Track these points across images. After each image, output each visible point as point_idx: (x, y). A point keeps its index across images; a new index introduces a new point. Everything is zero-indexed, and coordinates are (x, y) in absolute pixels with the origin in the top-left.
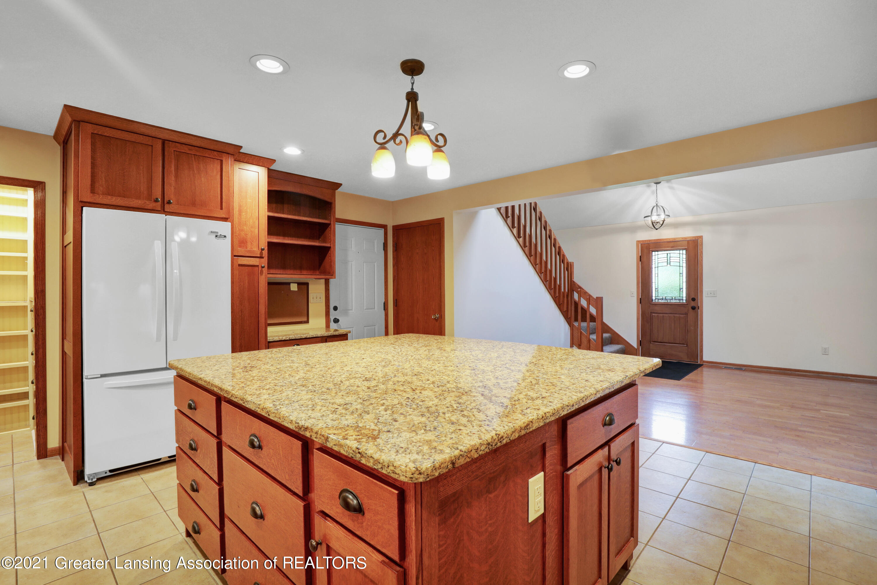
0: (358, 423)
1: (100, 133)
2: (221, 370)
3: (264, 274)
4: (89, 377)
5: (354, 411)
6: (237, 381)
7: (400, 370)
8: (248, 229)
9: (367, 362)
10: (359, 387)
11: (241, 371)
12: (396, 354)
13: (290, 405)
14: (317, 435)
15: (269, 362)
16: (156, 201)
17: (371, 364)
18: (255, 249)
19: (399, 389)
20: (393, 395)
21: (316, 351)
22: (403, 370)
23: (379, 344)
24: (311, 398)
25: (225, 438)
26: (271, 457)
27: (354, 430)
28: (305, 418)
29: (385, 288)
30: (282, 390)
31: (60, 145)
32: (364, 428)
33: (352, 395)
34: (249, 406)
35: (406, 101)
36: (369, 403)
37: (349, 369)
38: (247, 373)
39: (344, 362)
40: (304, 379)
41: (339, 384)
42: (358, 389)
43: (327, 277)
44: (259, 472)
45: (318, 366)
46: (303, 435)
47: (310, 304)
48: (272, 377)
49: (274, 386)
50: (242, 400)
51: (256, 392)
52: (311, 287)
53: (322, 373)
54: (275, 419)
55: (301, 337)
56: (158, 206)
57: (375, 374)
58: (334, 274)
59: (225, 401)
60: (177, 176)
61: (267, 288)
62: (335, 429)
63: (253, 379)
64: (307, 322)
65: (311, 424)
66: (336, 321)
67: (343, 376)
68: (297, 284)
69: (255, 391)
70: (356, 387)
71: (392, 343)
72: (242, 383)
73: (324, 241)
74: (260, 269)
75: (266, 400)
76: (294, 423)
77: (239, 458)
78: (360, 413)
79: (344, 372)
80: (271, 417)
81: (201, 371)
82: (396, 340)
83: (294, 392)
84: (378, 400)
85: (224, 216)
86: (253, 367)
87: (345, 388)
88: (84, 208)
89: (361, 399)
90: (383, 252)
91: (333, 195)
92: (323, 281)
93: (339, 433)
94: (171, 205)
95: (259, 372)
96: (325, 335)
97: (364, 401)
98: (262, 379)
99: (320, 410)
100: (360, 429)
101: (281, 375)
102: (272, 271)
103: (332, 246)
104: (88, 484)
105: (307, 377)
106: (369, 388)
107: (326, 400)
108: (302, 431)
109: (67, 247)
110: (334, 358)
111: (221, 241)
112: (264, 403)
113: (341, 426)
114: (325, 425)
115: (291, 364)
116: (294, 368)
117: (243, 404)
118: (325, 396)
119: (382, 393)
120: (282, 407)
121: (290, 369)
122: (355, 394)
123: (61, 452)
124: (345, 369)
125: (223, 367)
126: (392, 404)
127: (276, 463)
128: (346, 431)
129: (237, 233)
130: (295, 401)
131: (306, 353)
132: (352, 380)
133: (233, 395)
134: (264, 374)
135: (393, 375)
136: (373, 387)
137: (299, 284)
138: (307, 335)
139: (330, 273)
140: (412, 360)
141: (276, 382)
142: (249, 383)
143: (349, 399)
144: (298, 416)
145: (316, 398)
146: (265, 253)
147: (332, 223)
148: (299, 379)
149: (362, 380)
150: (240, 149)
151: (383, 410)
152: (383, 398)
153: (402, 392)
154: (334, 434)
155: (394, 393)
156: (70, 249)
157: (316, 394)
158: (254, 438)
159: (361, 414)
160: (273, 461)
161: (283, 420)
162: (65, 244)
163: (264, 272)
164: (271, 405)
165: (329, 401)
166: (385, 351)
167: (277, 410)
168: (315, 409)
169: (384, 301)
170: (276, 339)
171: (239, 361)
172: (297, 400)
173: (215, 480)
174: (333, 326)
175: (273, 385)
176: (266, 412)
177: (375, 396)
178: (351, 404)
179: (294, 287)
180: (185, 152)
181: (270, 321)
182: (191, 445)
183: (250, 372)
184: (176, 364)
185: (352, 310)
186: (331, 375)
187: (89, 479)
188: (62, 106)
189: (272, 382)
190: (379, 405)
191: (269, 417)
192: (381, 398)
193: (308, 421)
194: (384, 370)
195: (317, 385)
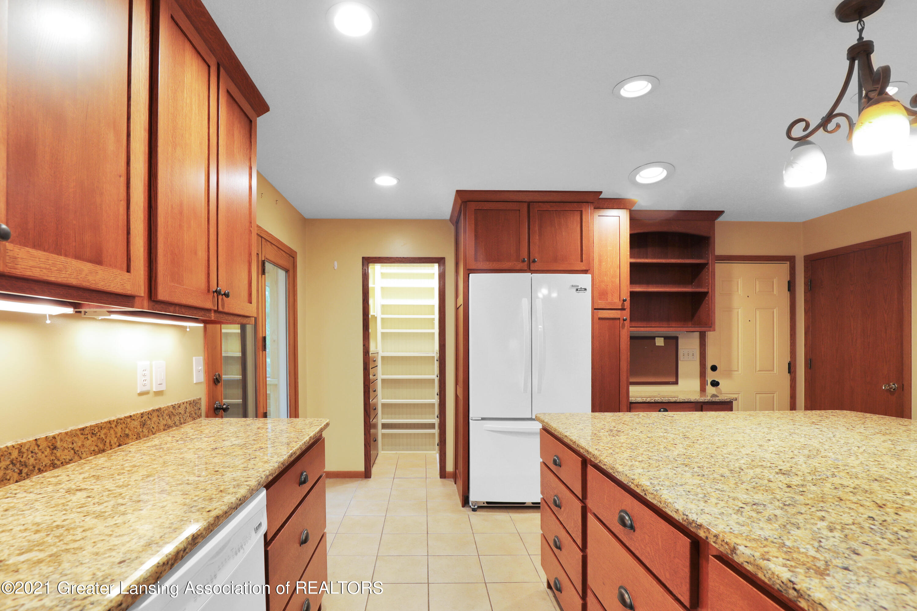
0: (782, 538)
1: (480, 208)
2: (585, 430)
3: (626, 328)
4: (473, 419)
5: (771, 517)
6: (604, 445)
7: (842, 468)
8: (608, 279)
9: (777, 446)
10: (771, 481)
11: (607, 434)
12: (826, 440)
13: (672, 488)
14: (716, 540)
15: (637, 427)
16: (523, 261)
17: (784, 449)
18: (616, 300)
19: (848, 498)
20: (838, 507)
21: (695, 421)
22: (847, 468)
23: (791, 421)
24: (699, 484)
25: (590, 504)
26: (647, 544)
27: (778, 549)
28: (696, 510)
29: (791, 343)
30: (659, 466)
31: (454, 226)
32: (796, 550)
33: (763, 492)
34: (620, 477)
35: (848, 62)
36: (795, 510)
37: (749, 452)
38: (613, 438)
39: (738, 441)
40: (685, 457)
41: (737, 472)
42: (771, 484)
43: (703, 329)
44: (630, 555)
45: (701, 442)
46: (694, 533)
47: (679, 362)
48: (643, 447)
49: (648, 459)
50: (612, 469)
51: (628, 463)
52: (681, 342)
53: (709, 451)
54: (655, 502)
55: (669, 400)
56: (525, 266)
57: (795, 466)
58: (713, 326)
59: (590, 465)
60: (540, 235)
61: (629, 343)
62: (746, 539)
63: (622, 446)
64: (676, 383)
65: (706, 522)
66: (715, 384)
67: (742, 461)
68: (663, 338)
69: (625, 461)
70: (766, 482)
71: (813, 422)
72: (610, 448)
73: (699, 286)
74: (622, 321)
75: (641, 475)
76: (681, 513)
77: (605, 531)
78: (784, 524)
79: (741, 454)
80: (649, 498)
81: (566, 428)
82: (820, 418)
83: (675, 472)
84: (810, 509)
85: (584, 268)
86: (620, 431)
87: (749, 479)
88: (470, 275)
89: (779, 500)
90: (787, 294)
91: (712, 228)
92: (697, 334)
93: (753, 547)
94: (536, 264)
95: (627, 438)
96: (701, 401)
97: (785, 505)
98: (633, 448)
99: (716, 504)
100: (789, 550)
101: (655, 446)
102: (634, 324)
103: (710, 291)
104: (471, 509)
105: (688, 454)
106: (789, 487)
107: (721, 491)
108: (692, 528)
109: (459, 308)
110: (723, 434)
111: (581, 294)
112: (639, 478)
113: (753, 537)
114: (728, 529)
115: (665, 434)
116: (670, 440)
117: (613, 474)
118: (719, 485)
119: (816, 499)
120: (662, 488)
121: (665, 441)
122: (767, 491)
123: (454, 476)
124: (744, 451)
125: (587, 427)
126: (839, 521)
127: (653, 554)
128: (764, 547)
129: (597, 284)
130: (679, 484)
131: (682, 423)
132: (757, 469)
133: (602, 461)
134: (633, 442)
135: (829, 474)
136: (795, 486)
137: (666, 338)
138: (676, 399)
139: (706, 325)
140: (861, 453)
141: (650, 454)
142: (617, 450)
143: (759, 497)
144: (686, 506)
145: (707, 485)
146: (627, 304)
147: (710, 262)
148: (678, 455)
149: (774, 471)
150: (600, 195)
151: (825, 527)
152: (820, 508)
153: (856, 505)
154: (746, 547)
155: (840, 504)
156: (461, 310)
157: (706, 480)
158: (625, 515)
159: (785, 526)
160: (648, 549)
161: (665, 505)
162: (458, 307)
163: (626, 325)
164: (648, 484)
165: (727, 493)
166: (805, 433)
167: (657, 491)
168: (709, 501)
169: (789, 360)
170: (639, 400)
171: (603, 423)
172: (681, 484)
173: (578, 544)
174: (710, 390)
175: (646, 457)
176: (641, 490)
177: (804, 502)
178: (765, 505)
179: (660, 342)
180: (548, 209)
181: (631, 380)
182: (555, 501)
183: (617, 437)
184: (542, 417)
185: (738, 371)
186: (722, 456)
187: (472, 505)
188: (455, 192)
189: (645, 453)
190: (816, 519)
191: (645, 497)
192: (815, 506)
193: (702, 516)
194: (810, 462)
195: (705, 468)
